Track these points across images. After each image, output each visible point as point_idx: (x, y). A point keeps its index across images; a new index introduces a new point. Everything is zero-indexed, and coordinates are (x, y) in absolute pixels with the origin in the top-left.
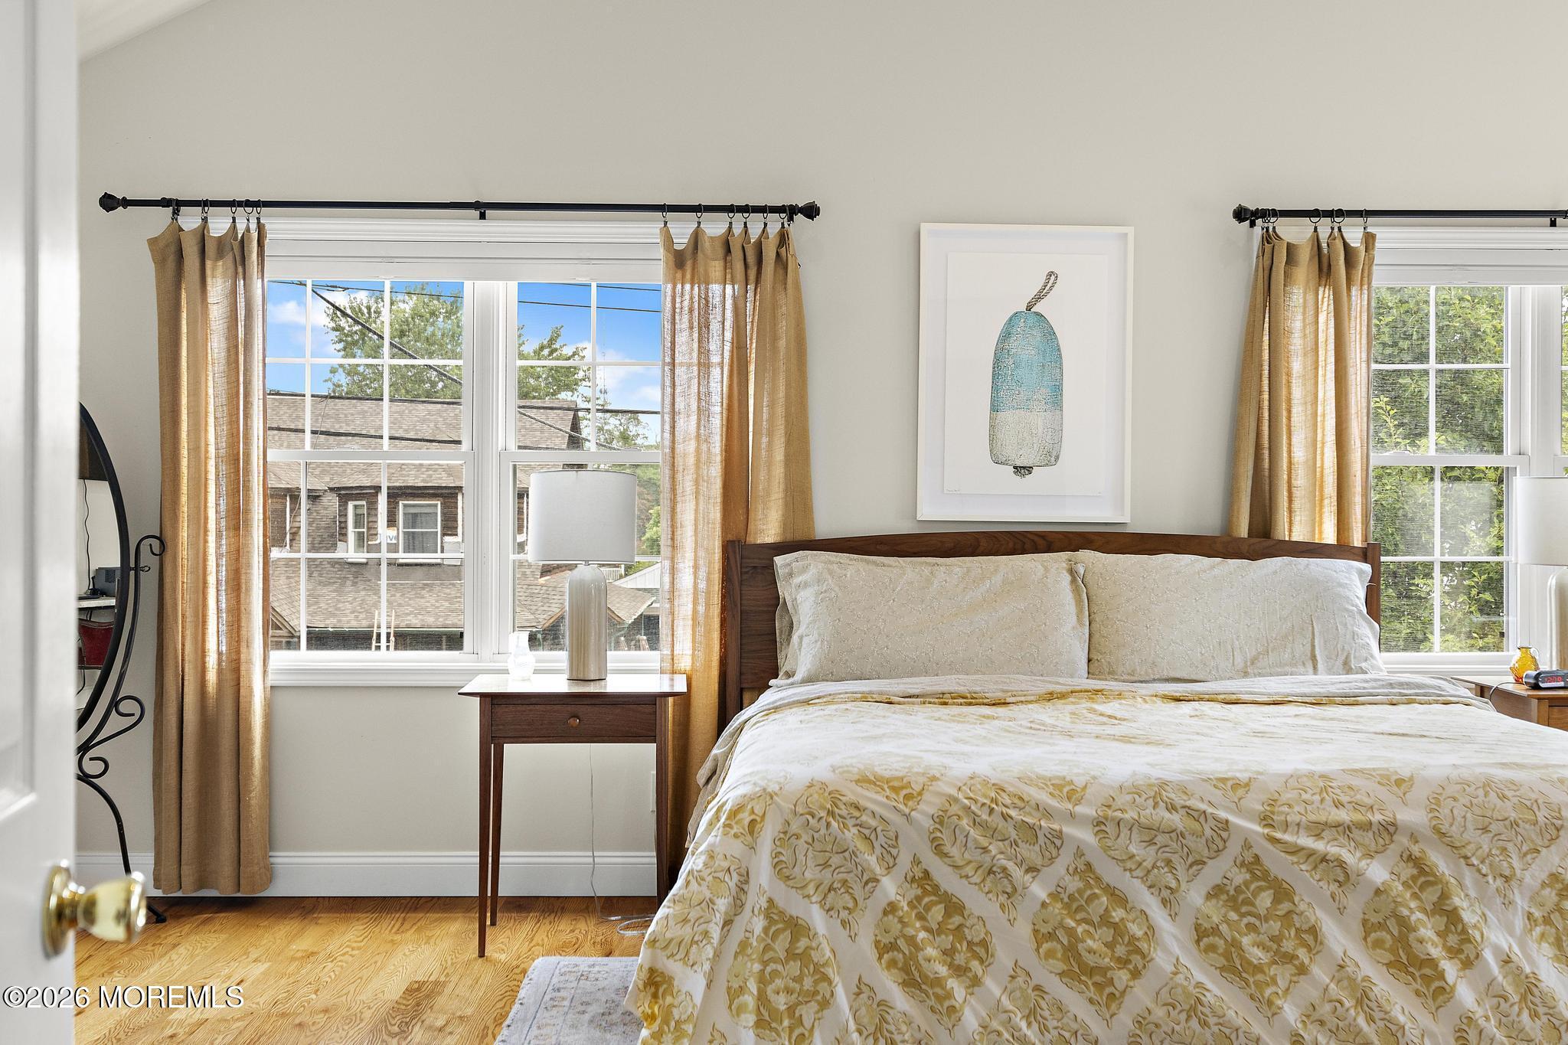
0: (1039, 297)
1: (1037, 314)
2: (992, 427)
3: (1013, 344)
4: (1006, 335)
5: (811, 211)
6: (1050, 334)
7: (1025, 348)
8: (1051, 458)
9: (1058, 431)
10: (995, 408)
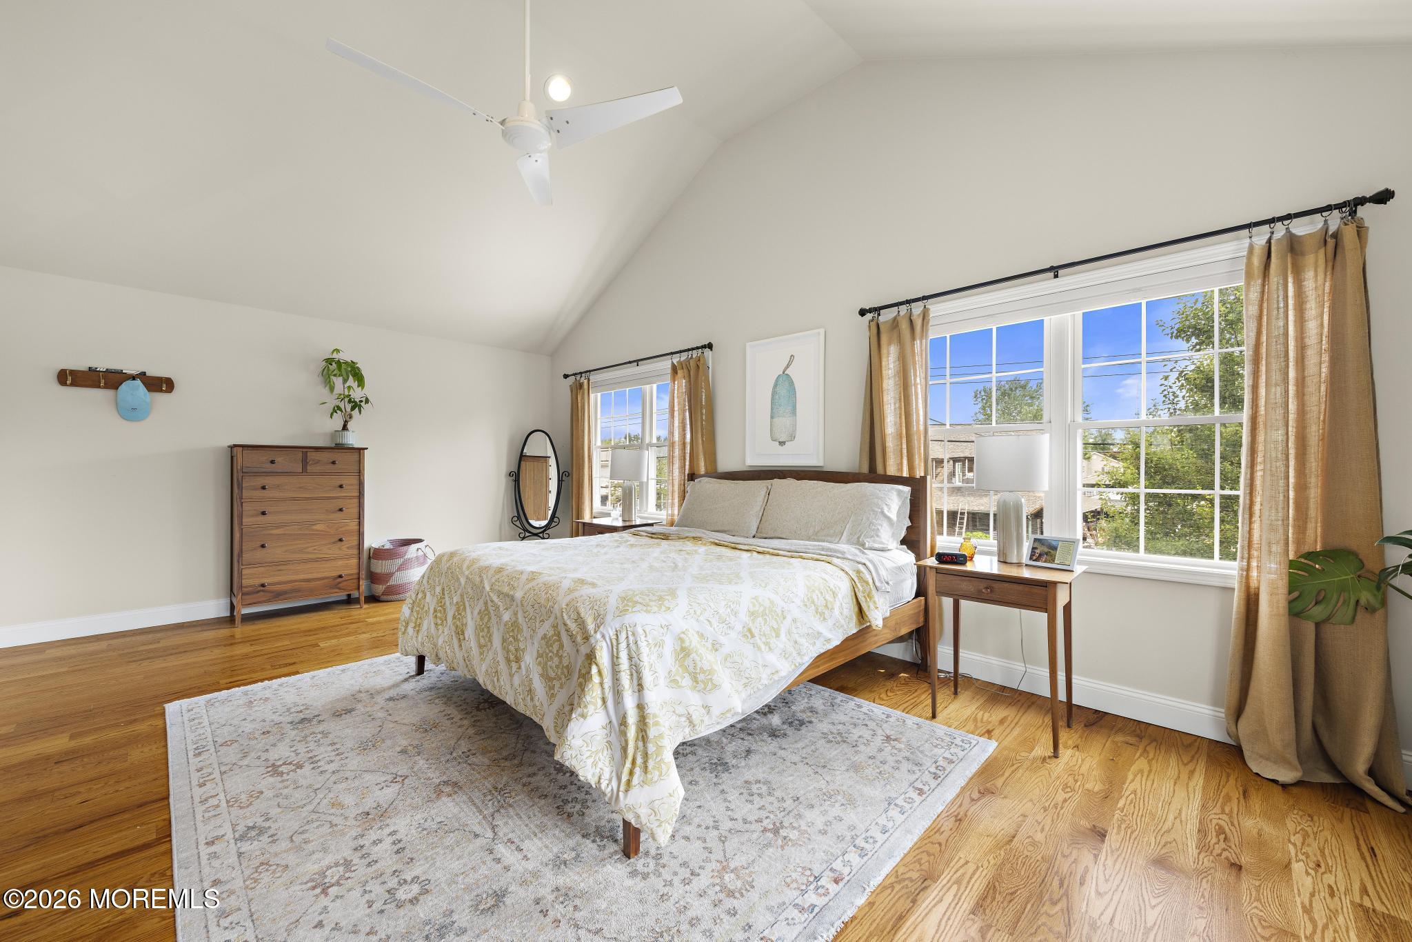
0: (788, 366)
1: (787, 375)
2: (771, 425)
3: (778, 389)
4: (776, 386)
5: (710, 346)
6: (791, 383)
7: (783, 391)
8: (792, 437)
9: (794, 425)
10: (772, 417)
